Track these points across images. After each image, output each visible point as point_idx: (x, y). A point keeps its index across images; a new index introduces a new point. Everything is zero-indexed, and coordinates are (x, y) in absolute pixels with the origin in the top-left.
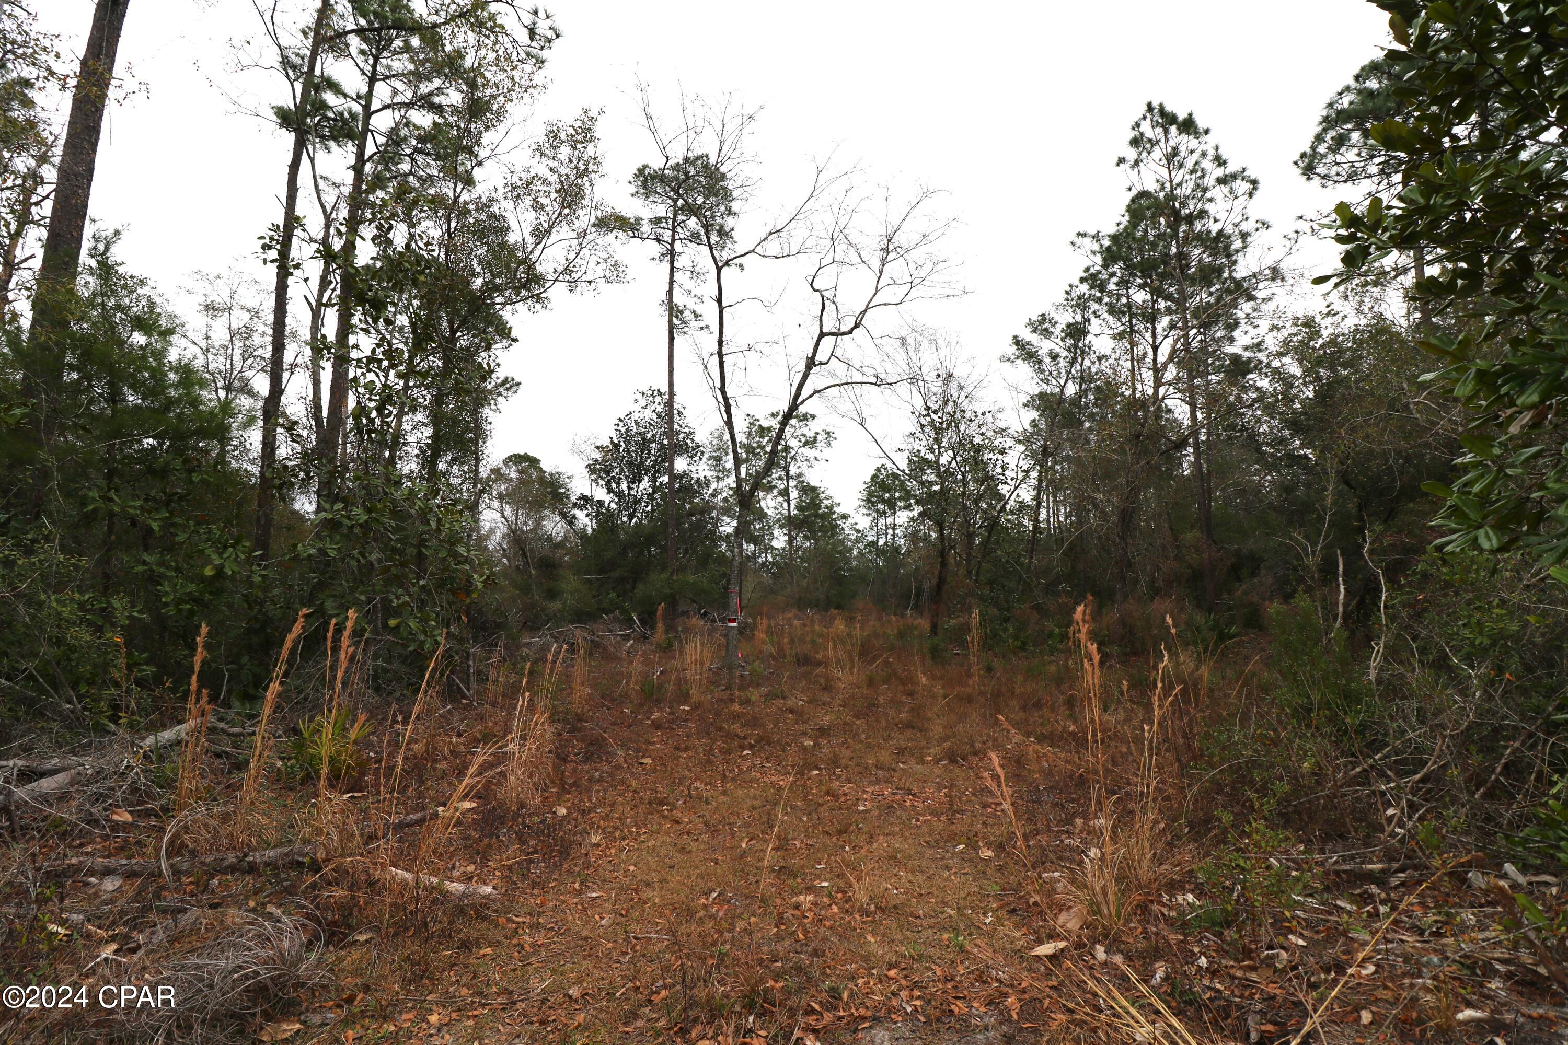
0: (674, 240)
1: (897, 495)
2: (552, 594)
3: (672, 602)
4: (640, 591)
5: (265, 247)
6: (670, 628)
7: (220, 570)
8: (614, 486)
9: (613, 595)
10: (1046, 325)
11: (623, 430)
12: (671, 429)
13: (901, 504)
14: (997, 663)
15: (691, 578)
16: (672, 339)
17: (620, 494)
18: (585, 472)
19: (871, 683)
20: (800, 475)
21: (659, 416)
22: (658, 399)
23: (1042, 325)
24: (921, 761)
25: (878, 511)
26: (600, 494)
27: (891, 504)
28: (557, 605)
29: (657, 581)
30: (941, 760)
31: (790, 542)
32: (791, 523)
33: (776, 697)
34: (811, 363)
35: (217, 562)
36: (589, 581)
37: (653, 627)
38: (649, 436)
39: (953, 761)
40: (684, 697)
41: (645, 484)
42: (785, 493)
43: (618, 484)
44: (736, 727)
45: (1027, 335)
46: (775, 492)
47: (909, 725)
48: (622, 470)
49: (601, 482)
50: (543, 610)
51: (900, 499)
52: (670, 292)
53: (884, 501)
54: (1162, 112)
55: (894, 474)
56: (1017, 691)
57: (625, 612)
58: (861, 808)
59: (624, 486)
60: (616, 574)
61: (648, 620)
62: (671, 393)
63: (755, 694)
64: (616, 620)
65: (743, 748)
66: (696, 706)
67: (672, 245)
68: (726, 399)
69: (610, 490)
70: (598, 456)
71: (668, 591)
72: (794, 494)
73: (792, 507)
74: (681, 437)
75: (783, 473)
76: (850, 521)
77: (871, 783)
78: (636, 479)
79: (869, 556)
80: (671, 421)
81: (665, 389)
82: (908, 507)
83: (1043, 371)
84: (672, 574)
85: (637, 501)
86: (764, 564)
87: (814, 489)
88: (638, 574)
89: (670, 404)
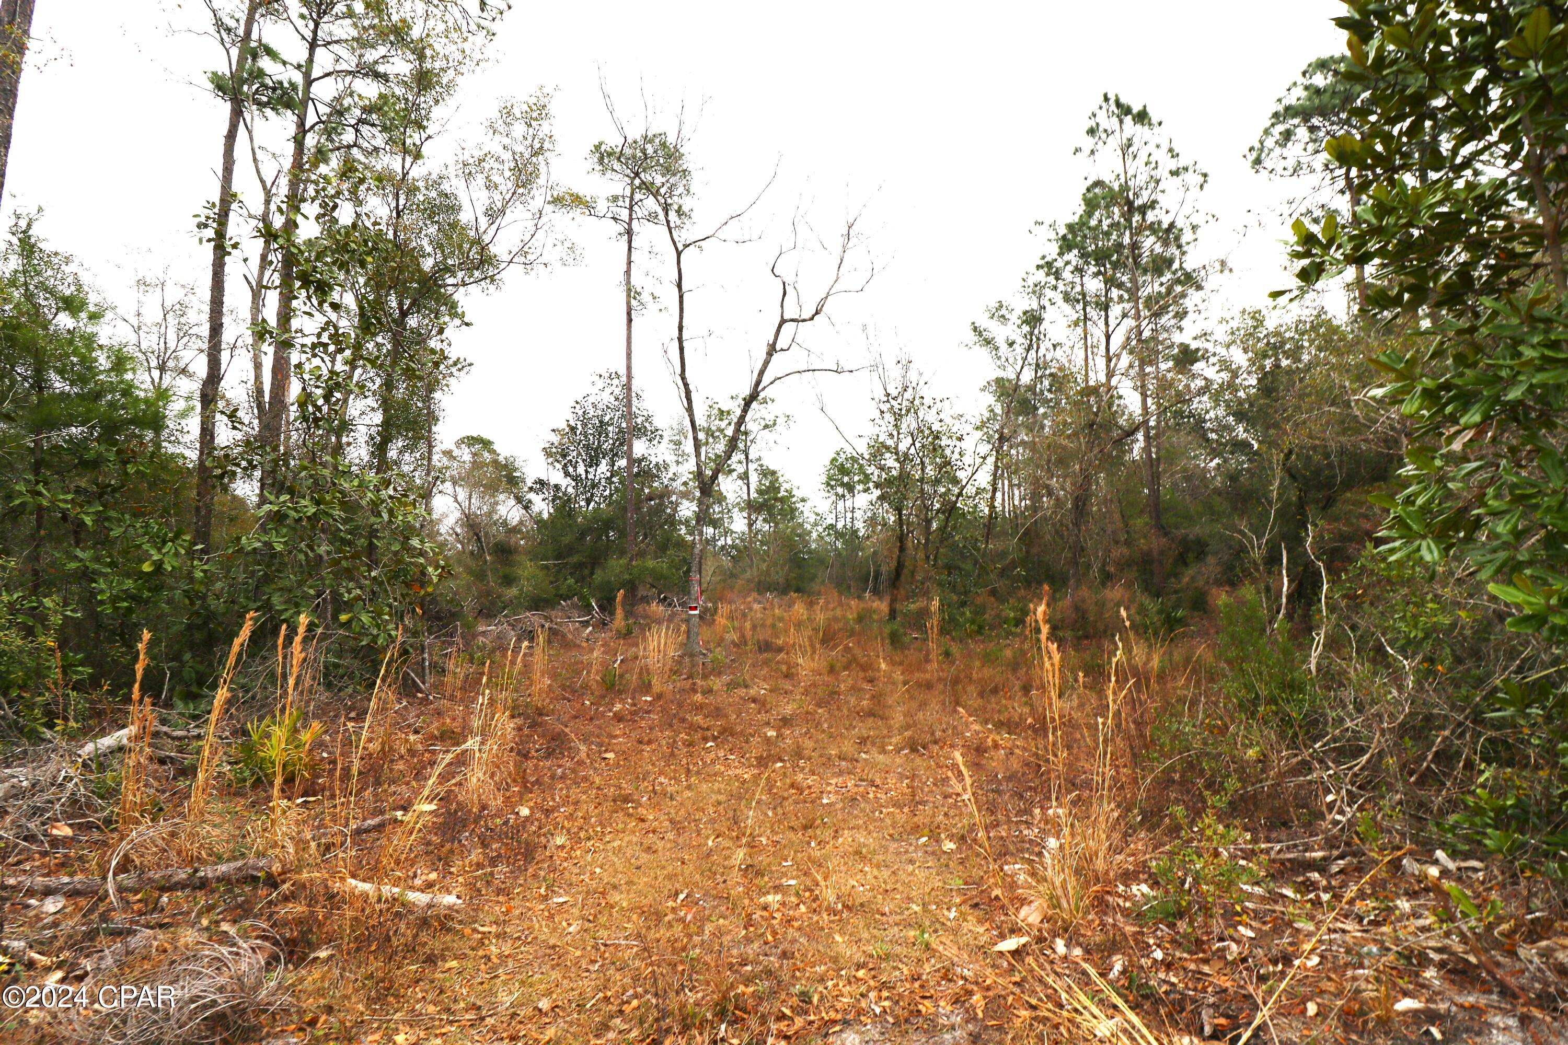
0: (631, 219)
1: (856, 478)
2: (508, 581)
3: (631, 587)
4: (599, 576)
5: (202, 226)
6: (628, 614)
7: (159, 566)
8: (571, 469)
9: (571, 581)
10: (1003, 311)
11: (580, 413)
12: (630, 413)
13: (860, 487)
14: (955, 649)
15: (651, 563)
16: (630, 320)
17: (577, 478)
18: (541, 456)
19: (832, 670)
20: (759, 459)
21: (617, 399)
22: (616, 382)
23: (999, 313)
24: (883, 751)
25: (837, 494)
26: (556, 477)
27: (850, 488)
28: (513, 591)
29: (616, 566)
30: (902, 749)
31: (750, 525)
32: (752, 507)
33: (738, 685)
34: (772, 350)
35: (155, 558)
36: (546, 567)
37: (612, 613)
38: (607, 419)
39: (914, 750)
40: (646, 687)
41: (603, 467)
42: (745, 477)
43: (575, 468)
44: (699, 719)
45: (984, 322)
46: (735, 474)
47: (871, 714)
48: (579, 454)
49: (558, 466)
50: (499, 597)
51: (859, 482)
52: (628, 272)
53: (843, 485)
54: (1118, 104)
55: (852, 458)
56: (975, 676)
57: (583, 598)
58: (825, 801)
59: (581, 469)
60: (575, 559)
61: (607, 606)
62: (629, 377)
63: (717, 683)
64: (575, 606)
65: (706, 740)
66: (659, 696)
67: (630, 224)
68: (686, 385)
69: (567, 474)
70: (555, 439)
71: (627, 577)
72: (754, 478)
73: (752, 490)
74: (639, 420)
75: (743, 457)
76: (808, 504)
77: (835, 775)
78: (593, 462)
79: (828, 539)
80: (629, 404)
81: (623, 371)
82: (866, 490)
83: (999, 358)
84: (631, 560)
85: (594, 486)
86: (723, 547)
87: (773, 473)
88: (596, 560)
89: (628, 387)
